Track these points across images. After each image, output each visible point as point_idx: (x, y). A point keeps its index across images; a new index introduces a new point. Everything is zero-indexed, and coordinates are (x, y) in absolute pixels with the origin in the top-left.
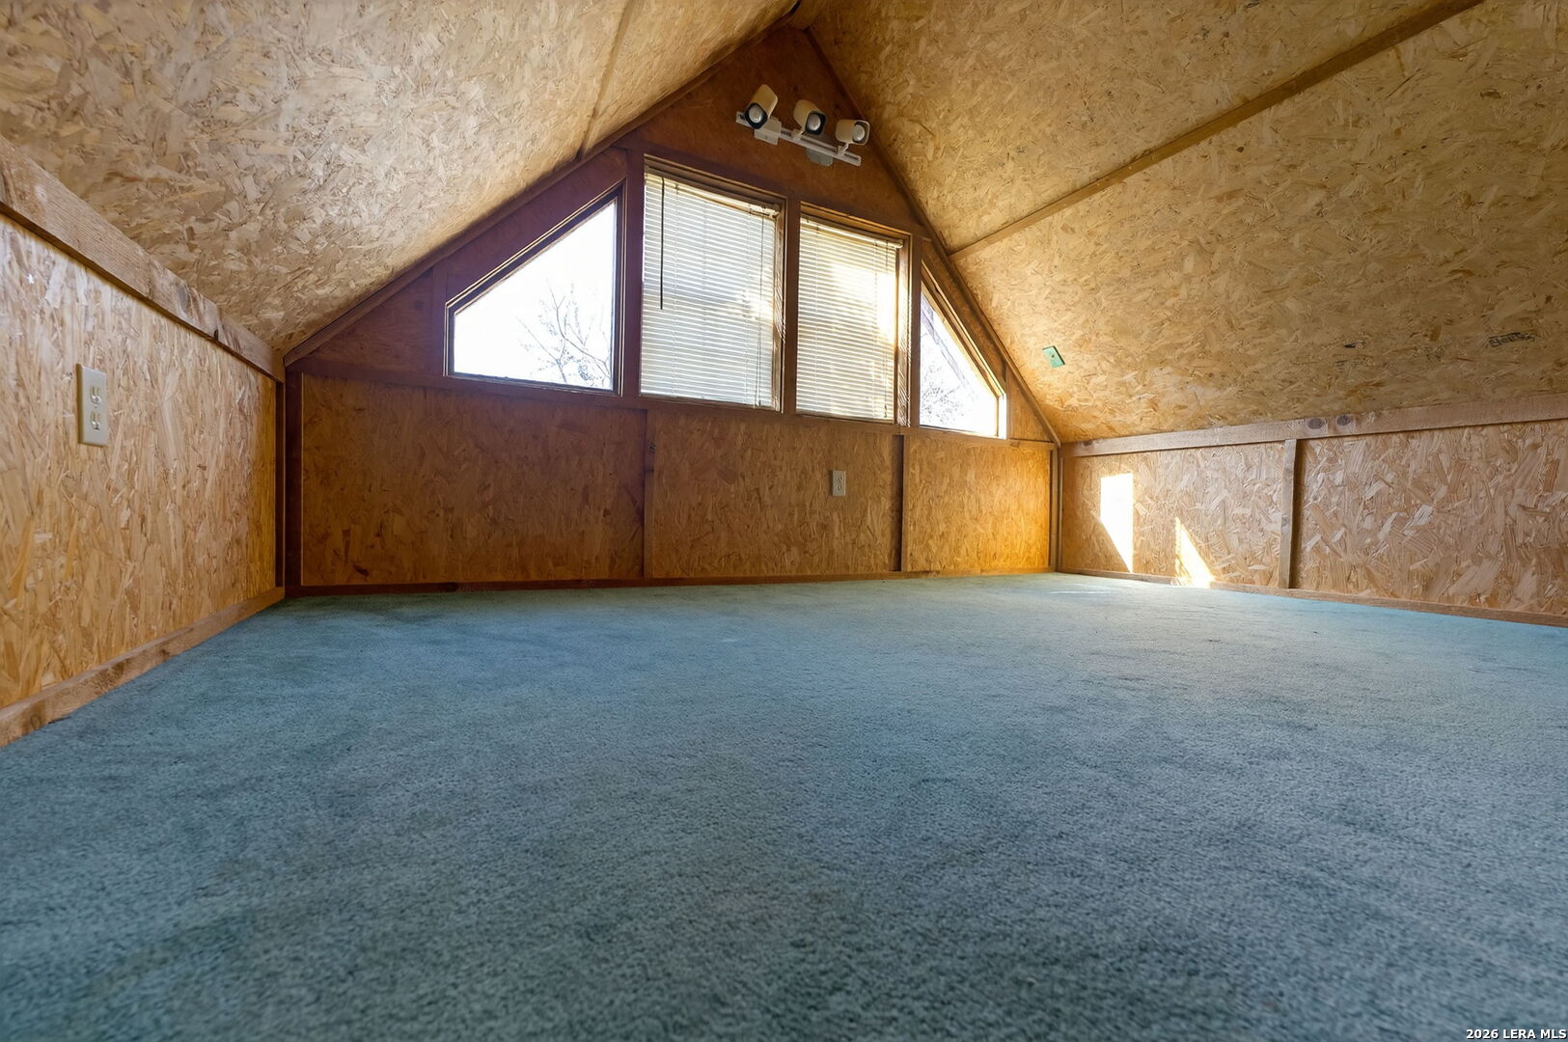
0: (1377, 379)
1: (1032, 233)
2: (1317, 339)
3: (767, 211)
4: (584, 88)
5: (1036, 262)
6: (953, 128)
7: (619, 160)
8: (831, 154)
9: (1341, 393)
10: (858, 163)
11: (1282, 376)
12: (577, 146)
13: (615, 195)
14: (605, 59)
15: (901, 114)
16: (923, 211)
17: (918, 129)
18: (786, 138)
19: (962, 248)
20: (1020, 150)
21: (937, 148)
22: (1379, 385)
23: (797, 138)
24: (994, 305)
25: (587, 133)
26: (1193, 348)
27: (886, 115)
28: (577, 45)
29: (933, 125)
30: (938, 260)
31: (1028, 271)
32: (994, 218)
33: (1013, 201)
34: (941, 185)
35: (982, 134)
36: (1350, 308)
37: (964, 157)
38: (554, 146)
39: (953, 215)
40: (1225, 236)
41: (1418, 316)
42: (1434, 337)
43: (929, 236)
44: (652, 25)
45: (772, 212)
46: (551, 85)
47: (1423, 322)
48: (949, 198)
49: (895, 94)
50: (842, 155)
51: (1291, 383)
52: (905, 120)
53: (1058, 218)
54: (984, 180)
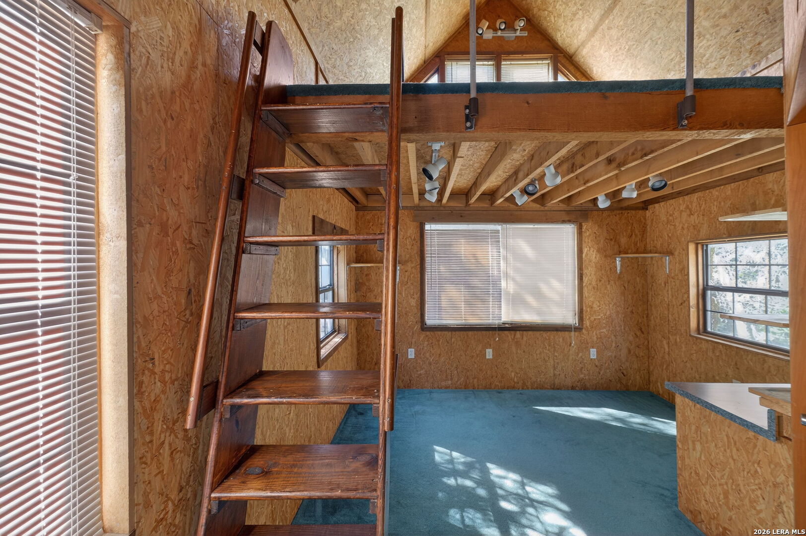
0: (757, 42)
1: (598, 36)
2: (724, 33)
3: (490, 63)
4: (420, 41)
5: (603, 47)
6: (557, 7)
7: (437, 60)
8: (515, 35)
9: (747, 55)
10: (526, 35)
11: (719, 56)
12: (423, 59)
13: (437, 71)
14: (424, 31)
15: (539, 10)
16: (557, 44)
17: (546, 12)
18: (495, 35)
19: (575, 53)
20: (581, 5)
21: (555, 17)
22: (759, 44)
23: (499, 33)
24: (595, 72)
25: (425, 54)
26: (678, 59)
27: (535, 13)
28: (414, 30)
29: (550, 9)
30: (567, 62)
31: (602, 52)
32: (582, 36)
33: (586, 25)
34: (560, 31)
35: (568, 5)
36: (728, 15)
37: (564, 16)
38: (415, 60)
39: (568, 41)
40: (666, 5)
41: (755, 6)
42: (767, 13)
43: (562, 53)
44: (436, 17)
45: (492, 63)
46: (410, 43)
47: (759, 8)
48: (565, 35)
49: (536, 4)
50: (518, 33)
51: (724, 58)
52: (541, 11)
53: (604, 26)
54: (573, 22)
